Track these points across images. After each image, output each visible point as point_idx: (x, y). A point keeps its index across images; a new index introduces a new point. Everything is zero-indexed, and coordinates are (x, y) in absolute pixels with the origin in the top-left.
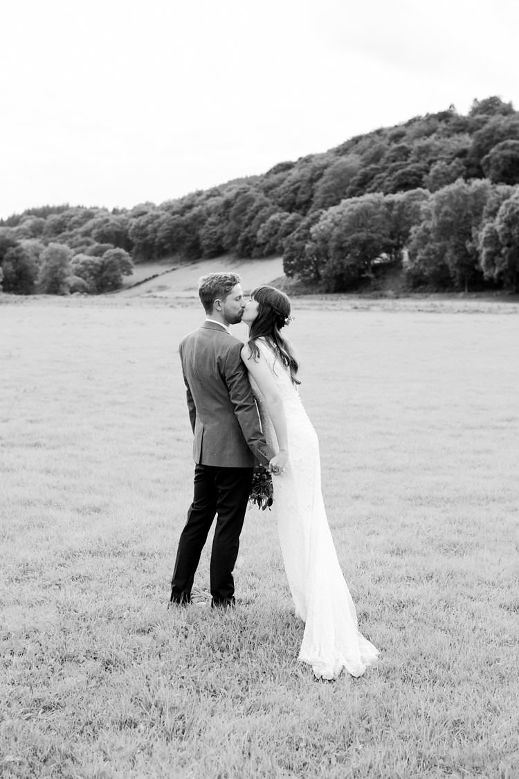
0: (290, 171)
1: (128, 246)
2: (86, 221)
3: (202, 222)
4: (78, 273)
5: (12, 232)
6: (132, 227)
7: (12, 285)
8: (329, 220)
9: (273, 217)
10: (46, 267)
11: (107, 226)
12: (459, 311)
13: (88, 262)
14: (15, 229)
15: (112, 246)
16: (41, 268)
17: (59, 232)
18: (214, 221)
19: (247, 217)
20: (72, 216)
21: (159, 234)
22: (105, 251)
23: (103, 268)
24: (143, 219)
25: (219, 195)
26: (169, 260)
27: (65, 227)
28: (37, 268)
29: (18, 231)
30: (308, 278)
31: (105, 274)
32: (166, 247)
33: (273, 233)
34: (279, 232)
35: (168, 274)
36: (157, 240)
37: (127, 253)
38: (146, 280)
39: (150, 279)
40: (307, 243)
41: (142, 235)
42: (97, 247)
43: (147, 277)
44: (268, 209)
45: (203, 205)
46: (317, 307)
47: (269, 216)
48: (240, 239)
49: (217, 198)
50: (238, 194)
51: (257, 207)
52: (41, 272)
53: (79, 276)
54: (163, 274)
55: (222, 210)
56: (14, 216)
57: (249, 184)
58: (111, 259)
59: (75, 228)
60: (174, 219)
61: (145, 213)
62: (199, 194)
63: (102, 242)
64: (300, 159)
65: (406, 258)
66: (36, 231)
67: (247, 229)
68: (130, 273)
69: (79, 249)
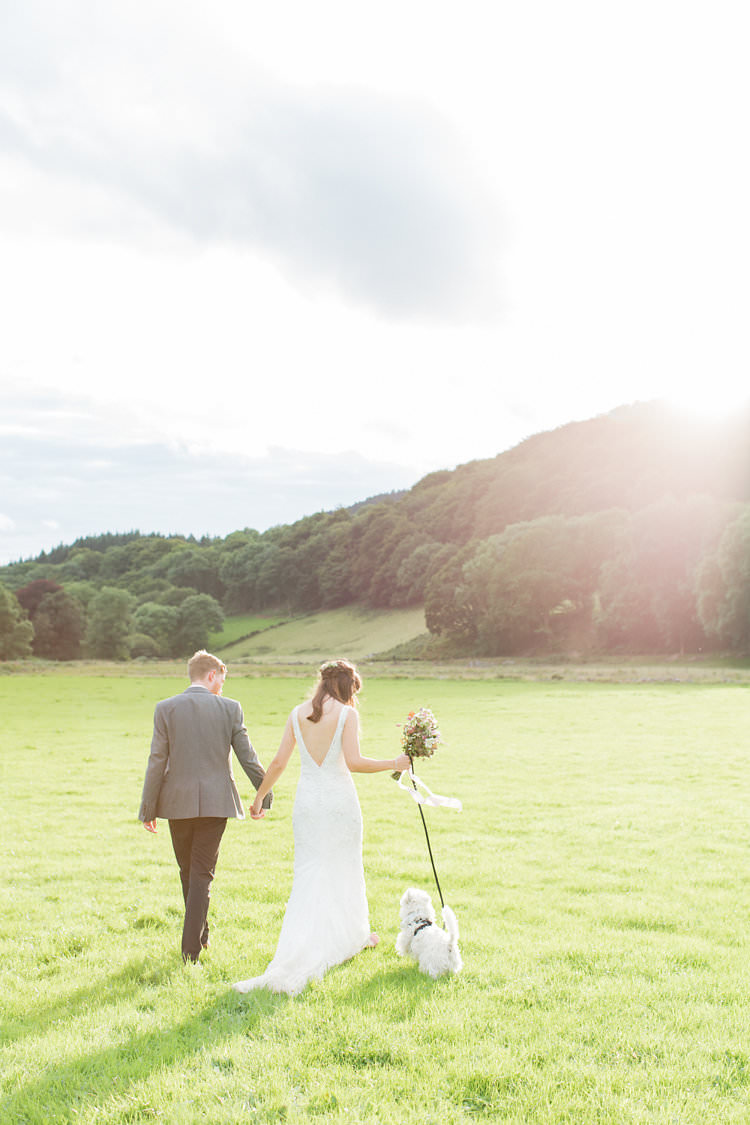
0: (445, 485)
1: (219, 592)
2: (160, 556)
3: (322, 557)
4: (145, 629)
5: (55, 571)
6: (225, 564)
7: (48, 646)
8: (489, 553)
9: (418, 550)
10: (97, 621)
11: (190, 563)
12: (644, 681)
13: (160, 614)
14: (59, 567)
15: (195, 591)
16: (89, 621)
17: (122, 571)
18: (338, 555)
19: (383, 550)
20: (141, 549)
21: (262, 574)
22: (185, 598)
23: (181, 621)
24: (240, 554)
25: (347, 518)
26: (277, 611)
27: (131, 564)
28: (85, 623)
29: (64, 569)
30: (459, 636)
31: (184, 630)
32: (271, 592)
33: (419, 571)
34: (427, 570)
35: (273, 631)
36: (258, 582)
37: (215, 601)
38: (242, 639)
39: (248, 637)
40: (458, 586)
41: (238, 576)
42: (173, 593)
43: (244, 635)
44: (412, 539)
45: (323, 533)
46: (447, 677)
47: (414, 548)
48: (373, 580)
49: (343, 523)
50: (372, 517)
51: (397, 536)
52: (90, 628)
53: (146, 633)
54: (266, 630)
55: (349, 540)
56: (61, 548)
57: (387, 503)
58: (192, 609)
59: (145, 565)
60: (283, 553)
61: (244, 544)
62: (318, 517)
63: (180, 587)
64: (459, 467)
65: (597, 607)
66: (90, 570)
67: (383, 567)
68: (219, 629)
69: (148, 594)
